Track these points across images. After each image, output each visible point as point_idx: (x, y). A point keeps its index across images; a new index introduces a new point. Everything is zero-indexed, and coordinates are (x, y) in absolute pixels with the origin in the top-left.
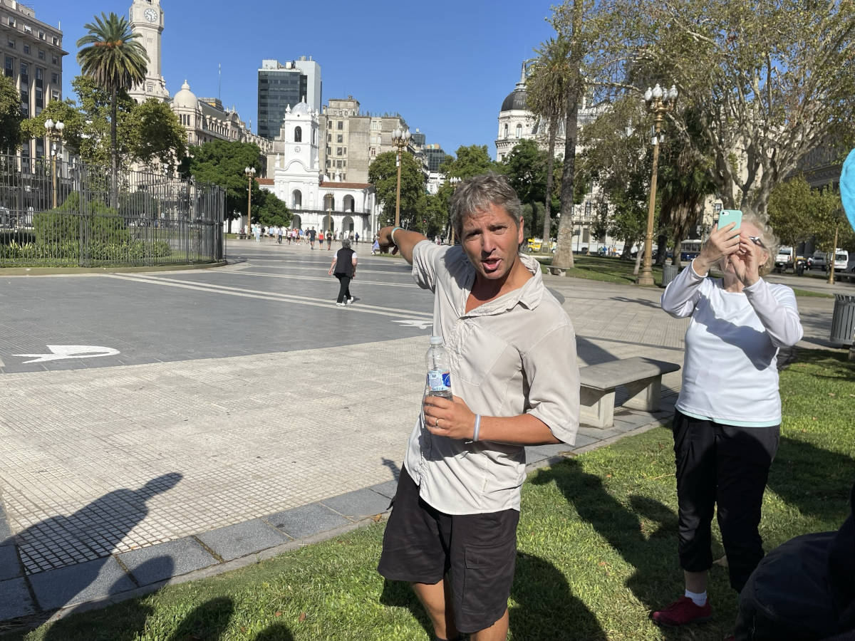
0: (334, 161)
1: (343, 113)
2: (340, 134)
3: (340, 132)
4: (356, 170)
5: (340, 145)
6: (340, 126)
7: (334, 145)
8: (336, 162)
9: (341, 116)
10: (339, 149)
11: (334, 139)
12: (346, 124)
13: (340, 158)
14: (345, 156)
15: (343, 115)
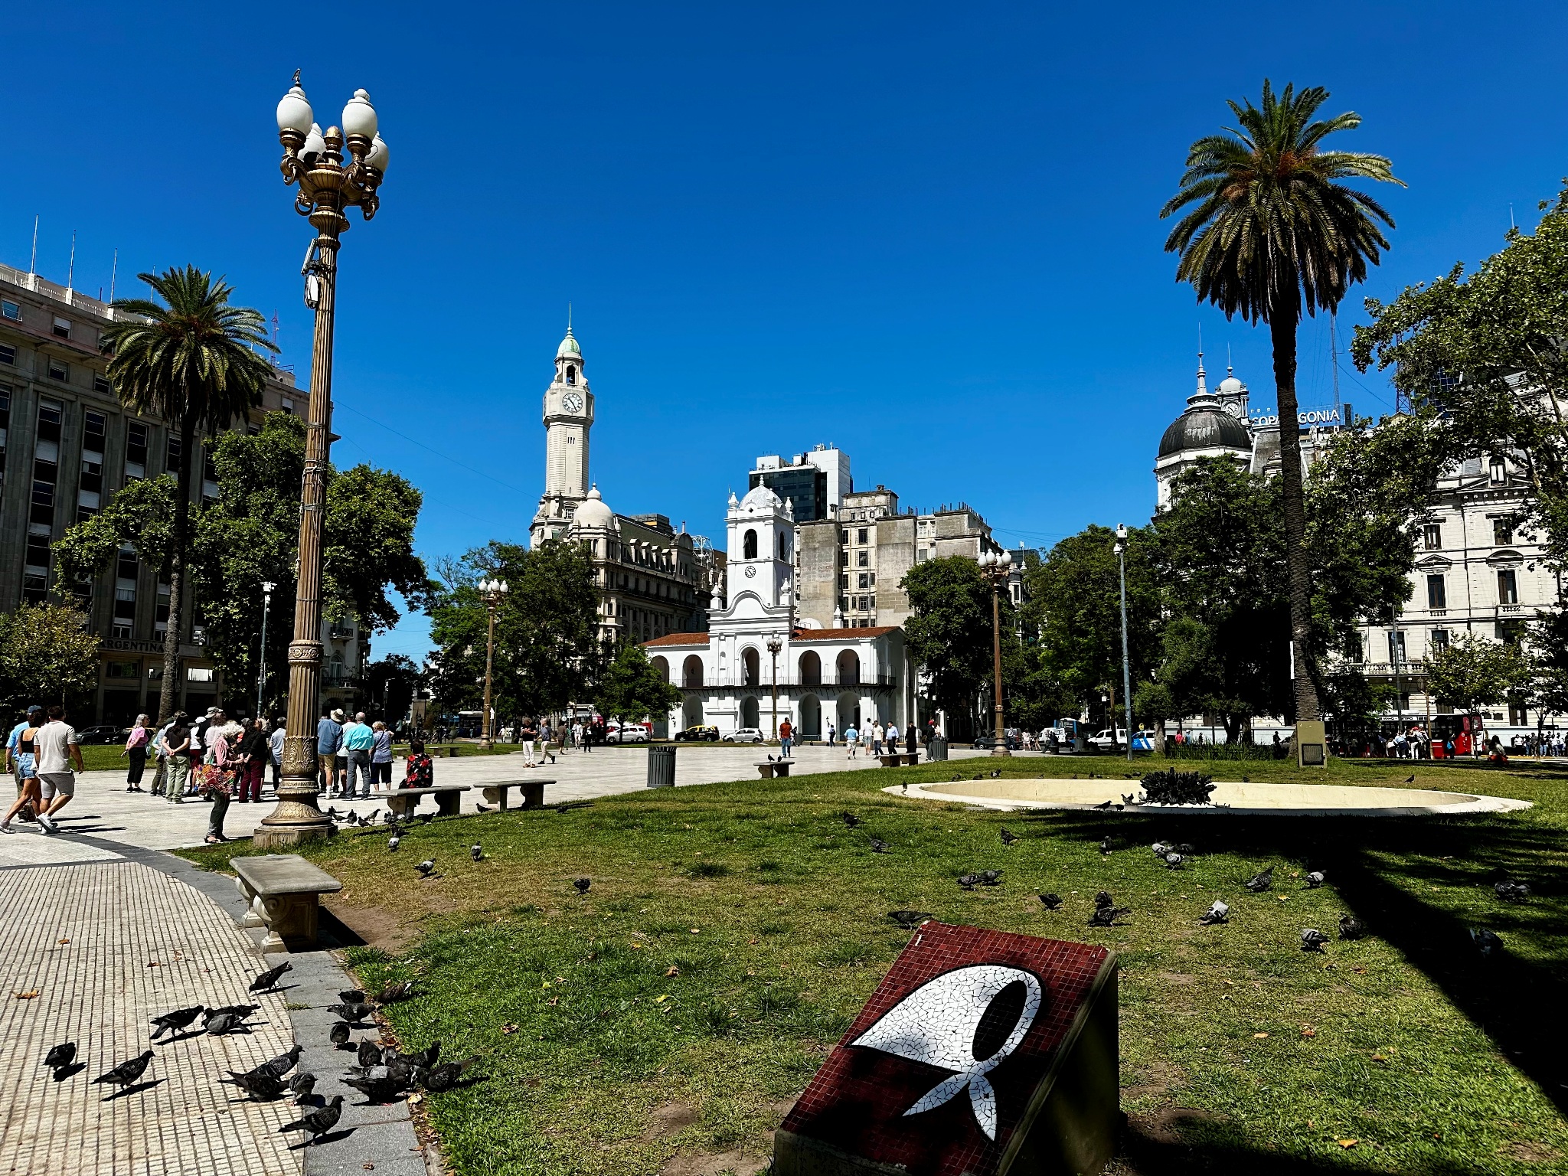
0: (854, 598)
1: (867, 514)
2: (863, 550)
5: (863, 570)
6: (863, 537)
7: (853, 572)
8: (858, 600)
9: (864, 520)
10: (862, 576)
11: (853, 560)
12: (872, 532)
13: (864, 592)
14: (873, 589)
15: (868, 518)
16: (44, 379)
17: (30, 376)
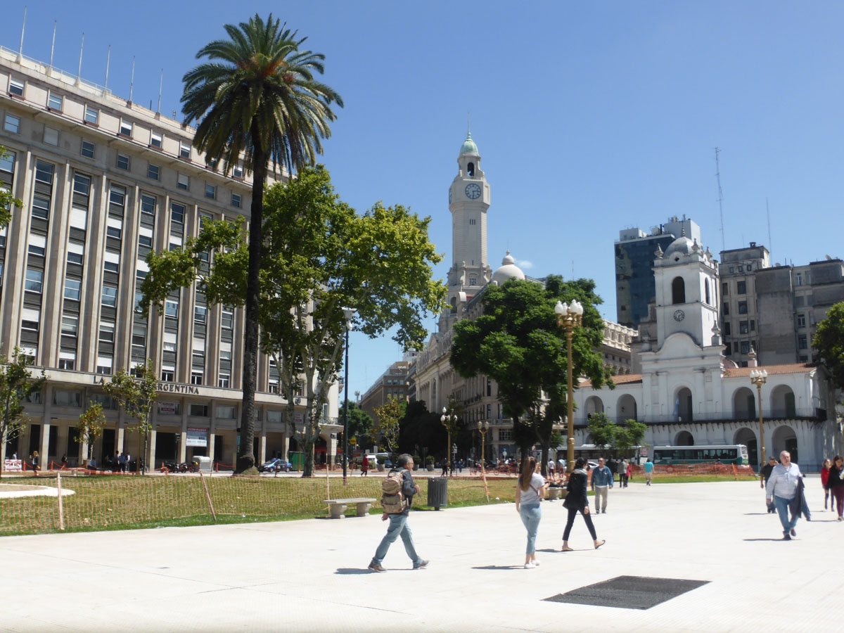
0: (736, 344)
1: (745, 267)
2: (744, 299)
3: (742, 298)
4: (774, 352)
5: (744, 318)
6: (742, 288)
7: (735, 317)
8: (739, 345)
9: (742, 271)
10: (743, 324)
11: (734, 308)
12: (751, 282)
13: (745, 338)
14: (753, 333)
15: (745, 271)
16: (113, 169)
17: (104, 166)
